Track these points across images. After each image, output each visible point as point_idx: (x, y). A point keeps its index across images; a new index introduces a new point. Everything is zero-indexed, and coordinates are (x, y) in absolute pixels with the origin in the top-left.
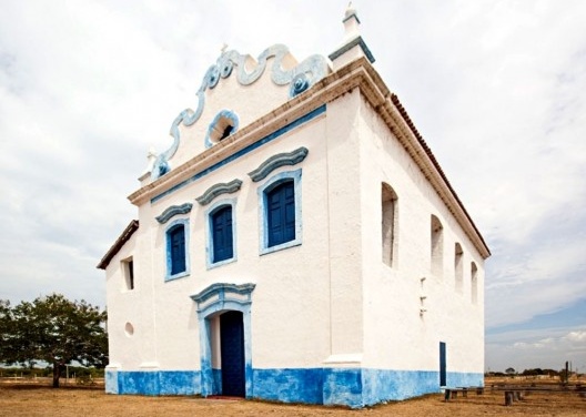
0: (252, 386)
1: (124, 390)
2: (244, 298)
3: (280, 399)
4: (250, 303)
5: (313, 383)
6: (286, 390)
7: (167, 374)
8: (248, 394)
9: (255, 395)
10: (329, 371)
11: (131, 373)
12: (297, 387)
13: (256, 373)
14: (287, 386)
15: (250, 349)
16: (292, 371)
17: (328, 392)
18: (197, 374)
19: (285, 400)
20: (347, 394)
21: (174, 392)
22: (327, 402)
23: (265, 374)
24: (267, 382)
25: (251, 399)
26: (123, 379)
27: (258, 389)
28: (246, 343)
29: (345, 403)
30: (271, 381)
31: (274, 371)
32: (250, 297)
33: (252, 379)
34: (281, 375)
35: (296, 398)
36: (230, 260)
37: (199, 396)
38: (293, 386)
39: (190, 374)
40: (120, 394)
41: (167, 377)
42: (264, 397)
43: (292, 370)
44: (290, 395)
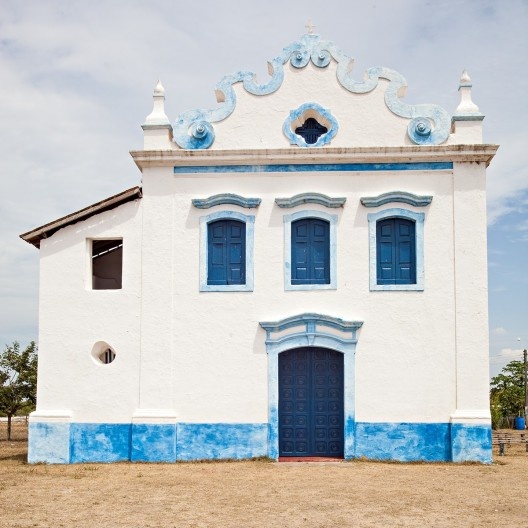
0: (355, 444)
1: (81, 455)
2: (347, 336)
3: (395, 458)
4: (355, 343)
5: (435, 439)
6: (402, 448)
7: (196, 429)
8: (347, 453)
9: (359, 454)
10: (459, 426)
11: (104, 426)
12: (416, 444)
13: (361, 427)
14: (403, 442)
15: (352, 398)
16: (411, 426)
17: (458, 448)
18: (261, 428)
19: (402, 458)
20: (478, 450)
21: (210, 455)
22: (455, 458)
23: (373, 430)
24: (376, 438)
25: (353, 459)
26: (78, 436)
27: (363, 447)
28: (347, 391)
29: (476, 459)
30: (381, 436)
31: (386, 425)
32: (354, 336)
33: (354, 435)
34: (396, 430)
35: (416, 455)
36: (326, 286)
37: (264, 459)
38: (412, 441)
39: (247, 429)
40: (71, 463)
41: (196, 432)
42: (371, 456)
43: (410, 424)
44: (407, 453)
